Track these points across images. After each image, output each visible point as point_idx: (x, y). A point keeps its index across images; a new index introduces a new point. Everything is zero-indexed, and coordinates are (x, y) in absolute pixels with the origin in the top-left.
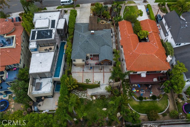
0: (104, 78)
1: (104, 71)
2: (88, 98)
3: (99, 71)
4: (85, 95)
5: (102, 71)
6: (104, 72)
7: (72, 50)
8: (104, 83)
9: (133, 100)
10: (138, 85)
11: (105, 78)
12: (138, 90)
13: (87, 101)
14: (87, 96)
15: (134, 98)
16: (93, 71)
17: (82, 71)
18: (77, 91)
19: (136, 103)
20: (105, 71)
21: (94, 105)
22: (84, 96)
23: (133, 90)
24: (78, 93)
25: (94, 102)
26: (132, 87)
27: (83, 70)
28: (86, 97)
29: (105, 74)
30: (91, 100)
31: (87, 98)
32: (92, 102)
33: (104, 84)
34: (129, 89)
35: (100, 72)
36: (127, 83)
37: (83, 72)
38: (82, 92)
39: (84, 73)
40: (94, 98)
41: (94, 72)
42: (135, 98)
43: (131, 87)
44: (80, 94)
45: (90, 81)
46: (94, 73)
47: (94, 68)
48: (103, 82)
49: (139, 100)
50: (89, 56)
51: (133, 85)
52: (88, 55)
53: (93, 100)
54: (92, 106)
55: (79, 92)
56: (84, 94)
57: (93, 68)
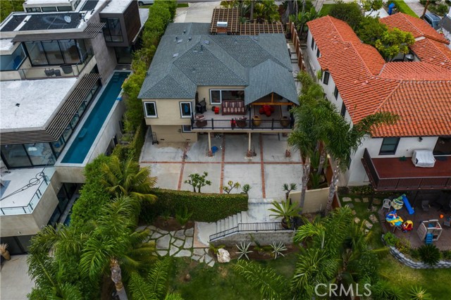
0: (263, 182)
1: (262, 159)
2: (196, 258)
3: (246, 159)
4: (188, 245)
5: (257, 159)
6: (263, 163)
7: (147, 75)
8: (264, 197)
9: (393, 262)
10: (404, 206)
11: (268, 182)
12: (409, 222)
13: (191, 266)
14: (191, 249)
15: (395, 255)
16: (223, 158)
17: (181, 160)
18: (154, 231)
19: (408, 277)
20: (267, 158)
21: (223, 285)
22: (181, 248)
23: (391, 217)
24: (157, 236)
25: (224, 274)
26: (380, 212)
27: (185, 156)
28: (188, 254)
29: (268, 168)
30: (212, 265)
31: (194, 257)
32: (213, 272)
33: (265, 201)
34: (371, 222)
35: (248, 163)
36: (357, 200)
37: (183, 163)
38: (172, 233)
39: (186, 165)
40: (224, 256)
41: (224, 163)
42: (402, 255)
43: (376, 214)
44: (164, 242)
45: (208, 183)
46: (227, 167)
47: (227, 152)
48: (261, 194)
49: (420, 264)
50: (207, 100)
51: (386, 205)
52: (205, 94)
53: (217, 264)
54: (211, 289)
55: (163, 232)
56: (179, 243)
57: (224, 151)
